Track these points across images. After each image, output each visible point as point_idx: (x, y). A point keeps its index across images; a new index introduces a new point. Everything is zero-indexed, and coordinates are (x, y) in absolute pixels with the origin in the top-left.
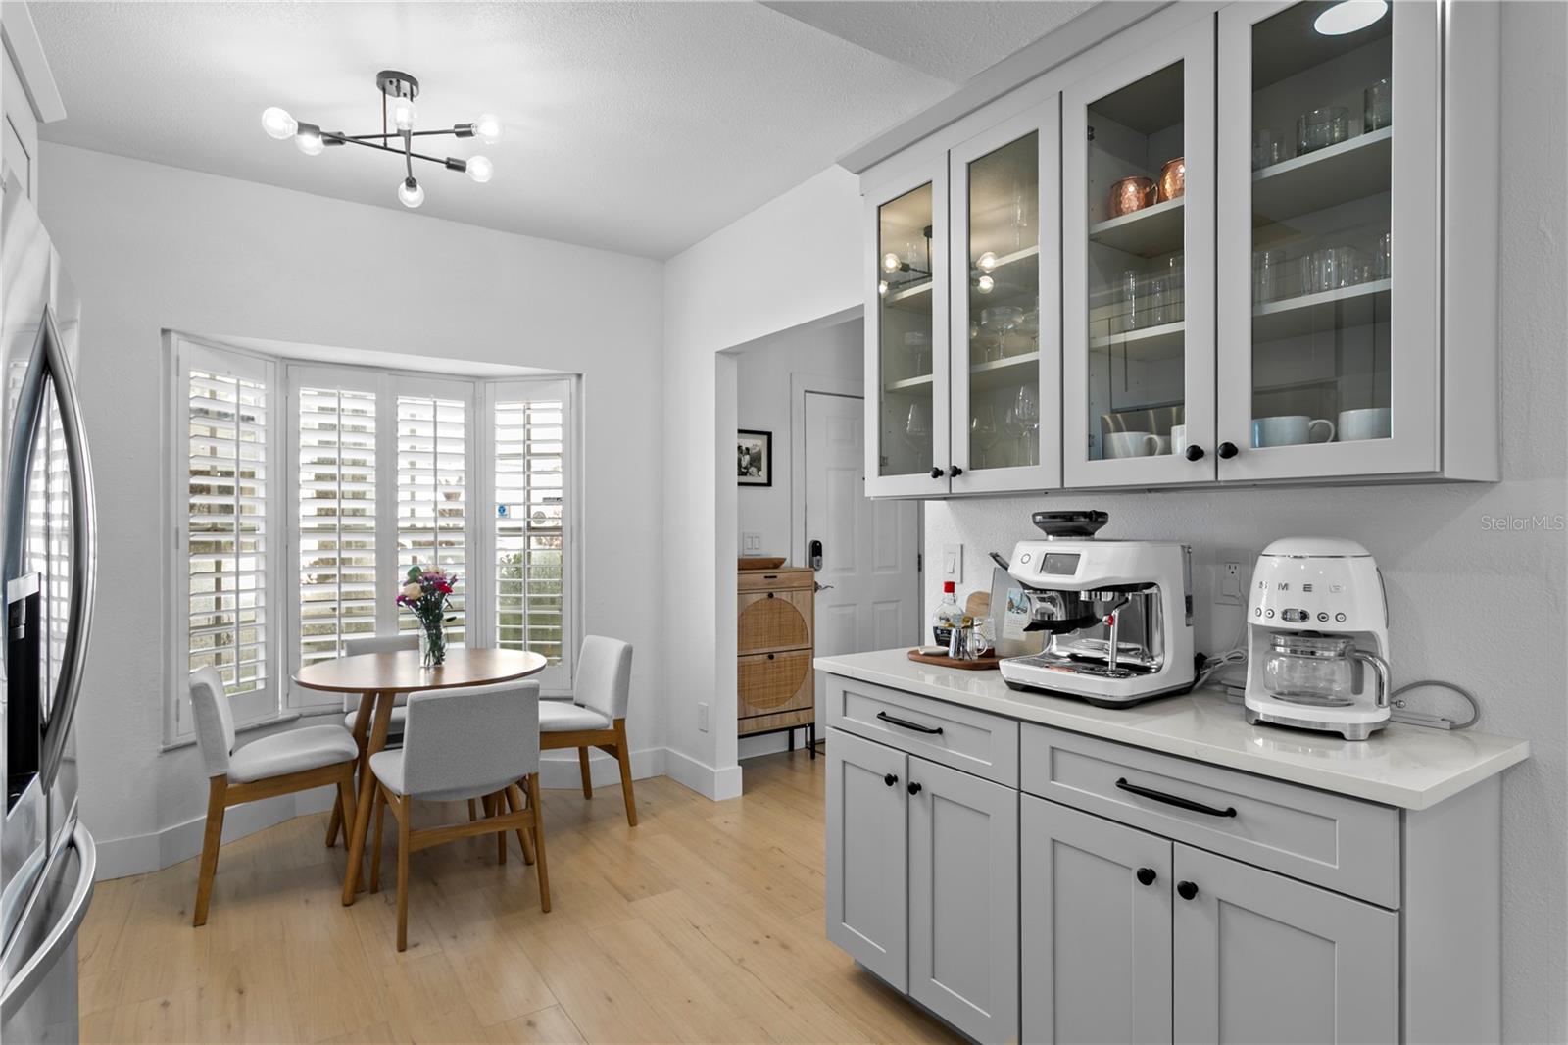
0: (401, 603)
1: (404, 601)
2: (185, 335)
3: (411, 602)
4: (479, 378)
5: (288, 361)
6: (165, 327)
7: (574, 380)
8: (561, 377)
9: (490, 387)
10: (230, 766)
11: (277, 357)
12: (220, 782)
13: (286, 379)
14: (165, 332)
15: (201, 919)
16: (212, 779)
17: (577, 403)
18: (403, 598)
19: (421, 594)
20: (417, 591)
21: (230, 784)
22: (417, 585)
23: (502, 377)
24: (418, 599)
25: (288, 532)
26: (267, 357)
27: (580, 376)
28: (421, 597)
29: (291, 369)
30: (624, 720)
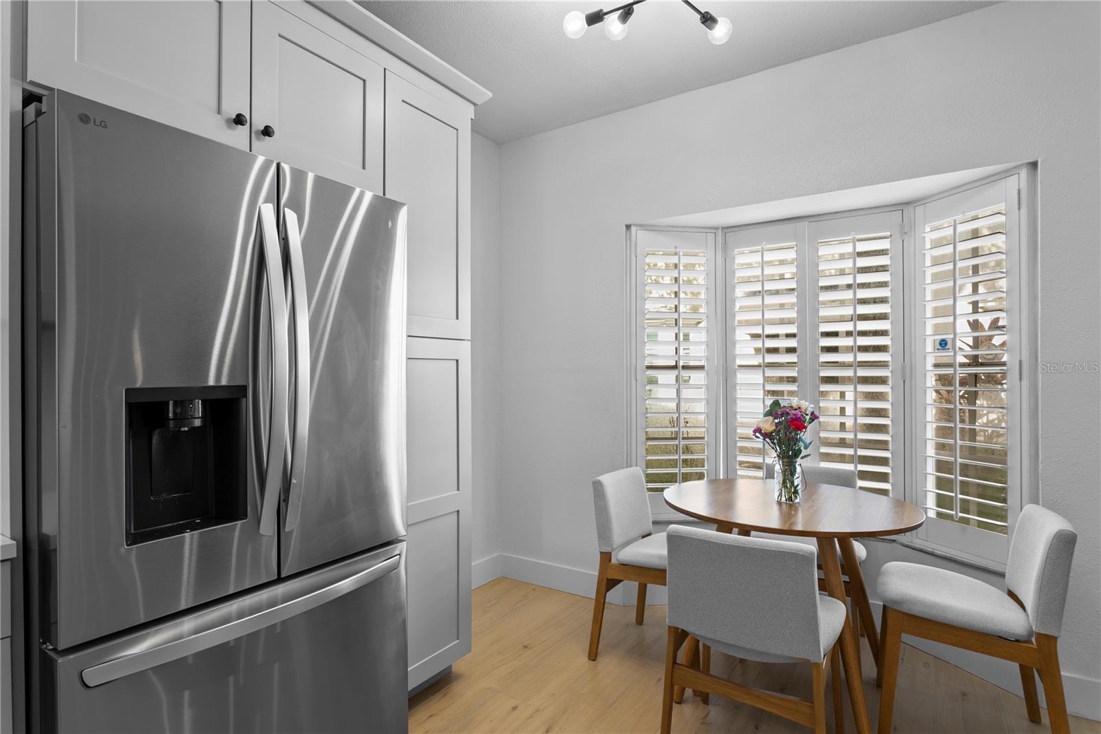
0: (758, 434)
1: (760, 433)
2: (642, 226)
3: (767, 434)
4: (908, 203)
5: (728, 229)
6: (629, 223)
7: (1024, 173)
8: (1006, 174)
9: (920, 210)
10: (614, 547)
11: (717, 228)
12: (606, 557)
13: (725, 243)
14: (628, 227)
15: (593, 655)
16: (601, 552)
17: (1028, 200)
18: (758, 430)
19: (774, 428)
20: (769, 425)
21: (614, 561)
22: (771, 418)
23: (934, 195)
24: (772, 433)
25: (727, 368)
26: (708, 230)
27: (1034, 165)
28: (774, 430)
29: (728, 235)
30: (1055, 639)
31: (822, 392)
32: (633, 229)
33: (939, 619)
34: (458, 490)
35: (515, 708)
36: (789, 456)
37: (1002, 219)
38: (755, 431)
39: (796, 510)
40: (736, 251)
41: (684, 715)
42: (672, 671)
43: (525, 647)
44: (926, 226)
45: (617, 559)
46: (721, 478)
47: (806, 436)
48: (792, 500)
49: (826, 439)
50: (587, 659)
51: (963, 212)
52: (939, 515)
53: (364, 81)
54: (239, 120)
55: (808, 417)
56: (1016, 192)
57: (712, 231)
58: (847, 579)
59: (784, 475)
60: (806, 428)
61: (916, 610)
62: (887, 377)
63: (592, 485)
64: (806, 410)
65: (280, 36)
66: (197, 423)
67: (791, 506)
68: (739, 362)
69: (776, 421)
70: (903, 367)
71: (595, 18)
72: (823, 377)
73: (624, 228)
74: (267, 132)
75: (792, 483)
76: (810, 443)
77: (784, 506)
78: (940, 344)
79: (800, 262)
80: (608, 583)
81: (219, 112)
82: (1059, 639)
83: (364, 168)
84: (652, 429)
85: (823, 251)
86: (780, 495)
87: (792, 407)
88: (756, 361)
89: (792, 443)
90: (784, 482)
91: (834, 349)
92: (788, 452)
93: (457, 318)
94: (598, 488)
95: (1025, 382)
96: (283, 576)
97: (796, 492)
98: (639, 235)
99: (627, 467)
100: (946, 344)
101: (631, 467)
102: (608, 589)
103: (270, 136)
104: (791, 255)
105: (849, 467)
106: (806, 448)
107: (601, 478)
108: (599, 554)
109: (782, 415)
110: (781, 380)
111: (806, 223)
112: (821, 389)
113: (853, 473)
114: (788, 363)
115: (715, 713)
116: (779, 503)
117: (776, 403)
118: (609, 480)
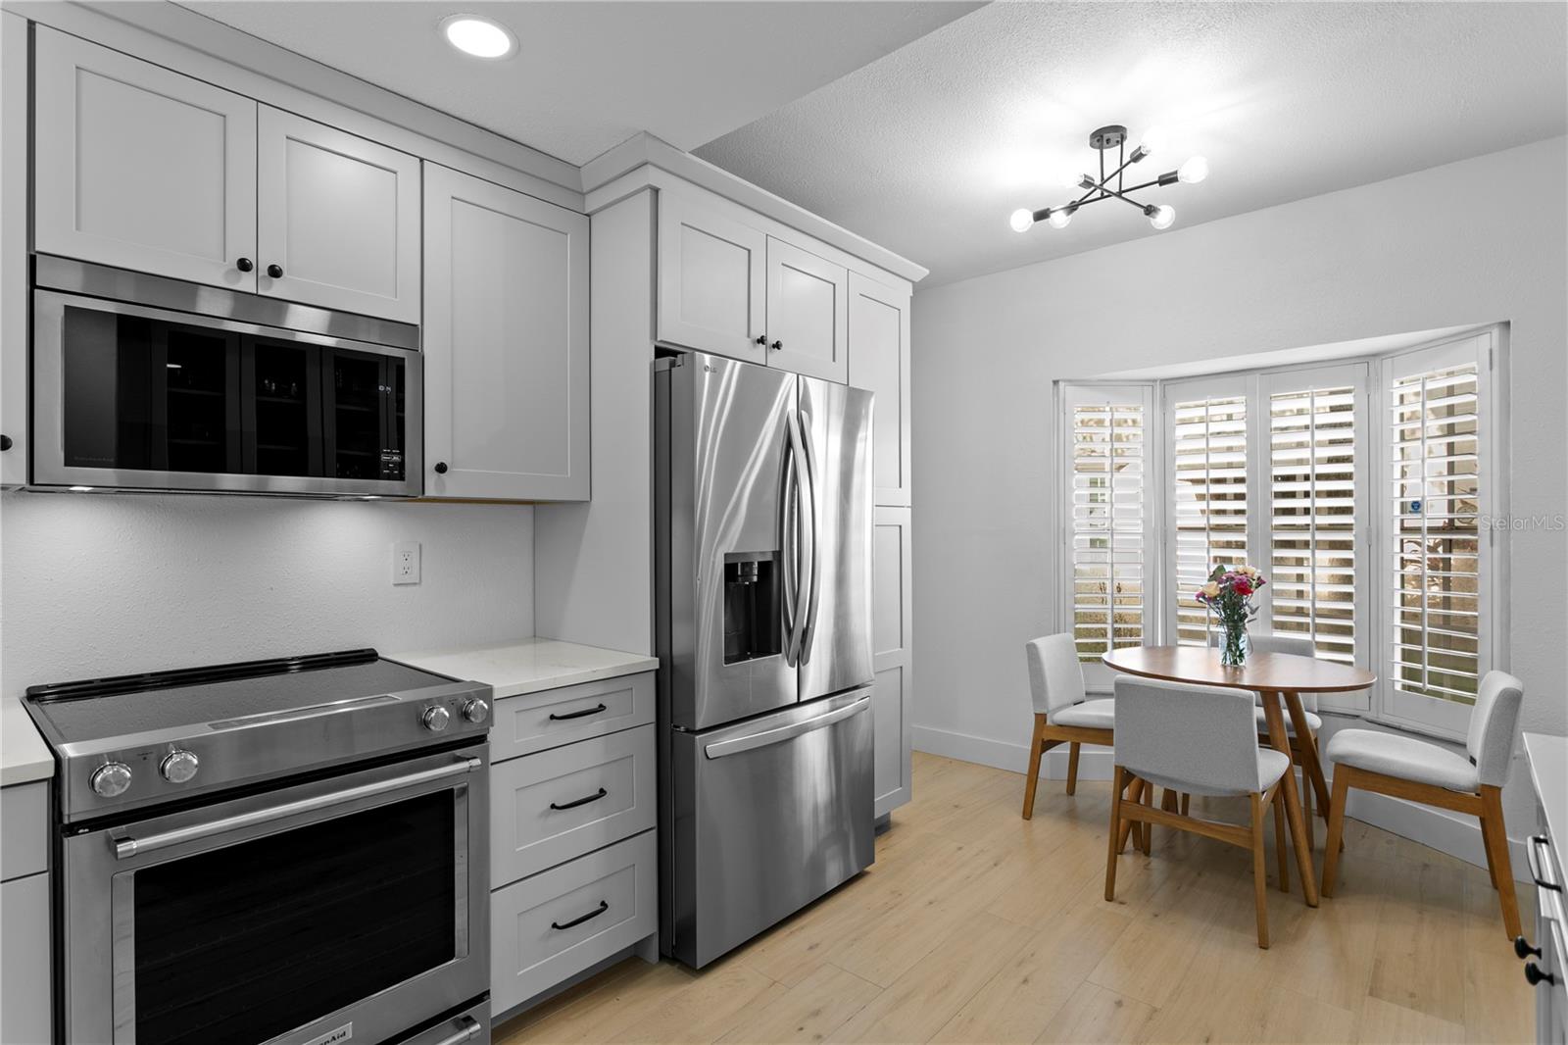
0: (1201, 599)
1: (1204, 597)
2: (1070, 381)
3: (1212, 600)
4: (1375, 355)
5: (1165, 381)
6: (1055, 379)
7: (1496, 332)
8: (1478, 332)
9: (1387, 363)
10: (1050, 709)
11: (1155, 381)
12: (1041, 718)
13: (1164, 396)
14: (1056, 382)
15: (1027, 814)
16: (1036, 714)
17: (1501, 362)
18: (1203, 595)
19: (1218, 592)
20: (1214, 589)
21: (1048, 723)
22: (1215, 583)
23: (1402, 349)
24: (1216, 597)
25: (1165, 531)
26: (1144, 383)
27: (1507, 324)
28: (1219, 595)
29: (1167, 389)
30: (1500, 789)
31: (1276, 558)
32: (1062, 385)
33: (1384, 772)
34: (901, 647)
35: (960, 849)
36: (1235, 620)
37: (1473, 378)
38: (1198, 596)
39: (1241, 671)
40: (1177, 405)
41: (1128, 862)
42: (1119, 807)
43: (956, 806)
44: (1394, 381)
45: (1053, 722)
46: (1160, 645)
47: (1254, 600)
48: (1236, 664)
49: (1281, 607)
50: (1021, 818)
51: (1434, 369)
52: (1404, 687)
53: (834, 285)
54: (762, 341)
55: (1254, 583)
56: (1488, 353)
57: (1151, 384)
58: (1294, 735)
59: (1229, 639)
60: (1252, 592)
61: (1360, 764)
62: (1351, 541)
63: (1025, 649)
64: (1253, 575)
65: (783, 264)
66: (755, 579)
67: (1236, 669)
68: (1180, 523)
69: (1221, 586)
70: (1369, 530)
71: (1042, 215)
72: (1276, 541)
73: (1052, 383)
74: (777, 346)
75: (1238, 646)
76: (1257, 609)
77: (1229, 668)
78: (1413, 506)
79: (1249, 418)
80: (1044, 745)
81: (749, 336)
82: (1503, 790)
83: (834, 360)
84: (1082, 595)
85: (1276, 407)
86: (1225, 658)
87: (1237, 572)
88: (1202, 522)
89: (1238, 608)
90: (1229, 646)
91: (1291, 512)
92: (1233, 617)
93: (900, 487)
94: (1032, 652)
95: (1496, 548)
96: (802, 700)
97: (1241, 656)
98: (1067, 391)
99: (1054, 633)
100: (1419, 506)
101: (1059, 633)
102: (1044, 750)
103: (779, 349)
104: (1238, 409)
105: (1306, 637)
106: (1253, 612)
107: (1035, 641)
108: (1033, 716)
109: (1227, 581)
110: (1228, 545)
111: (1257, 375)
112: (1275, 555)
113: (1309, 643)
114: (1237, 525)
115: (1157, 864)
116: (1224, 667)
117: (1221, 569)
118: (1044, 644)
